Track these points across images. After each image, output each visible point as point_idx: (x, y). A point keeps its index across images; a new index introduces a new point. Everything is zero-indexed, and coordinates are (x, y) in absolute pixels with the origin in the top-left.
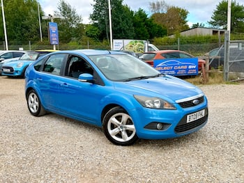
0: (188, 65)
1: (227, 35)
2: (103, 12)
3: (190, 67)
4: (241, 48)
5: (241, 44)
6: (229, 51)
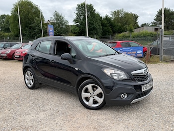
0: (137, 51)
1: (161, 31)
2: (82, 17)
3: (138, 52)
4: (171, 40)
5: (171, 37)
6: (163, 42)
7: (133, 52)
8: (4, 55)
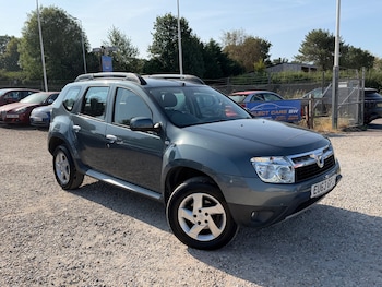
1: (336, 71)
3: (291, 112)
7: (281, 112)
8: (13, 116)
